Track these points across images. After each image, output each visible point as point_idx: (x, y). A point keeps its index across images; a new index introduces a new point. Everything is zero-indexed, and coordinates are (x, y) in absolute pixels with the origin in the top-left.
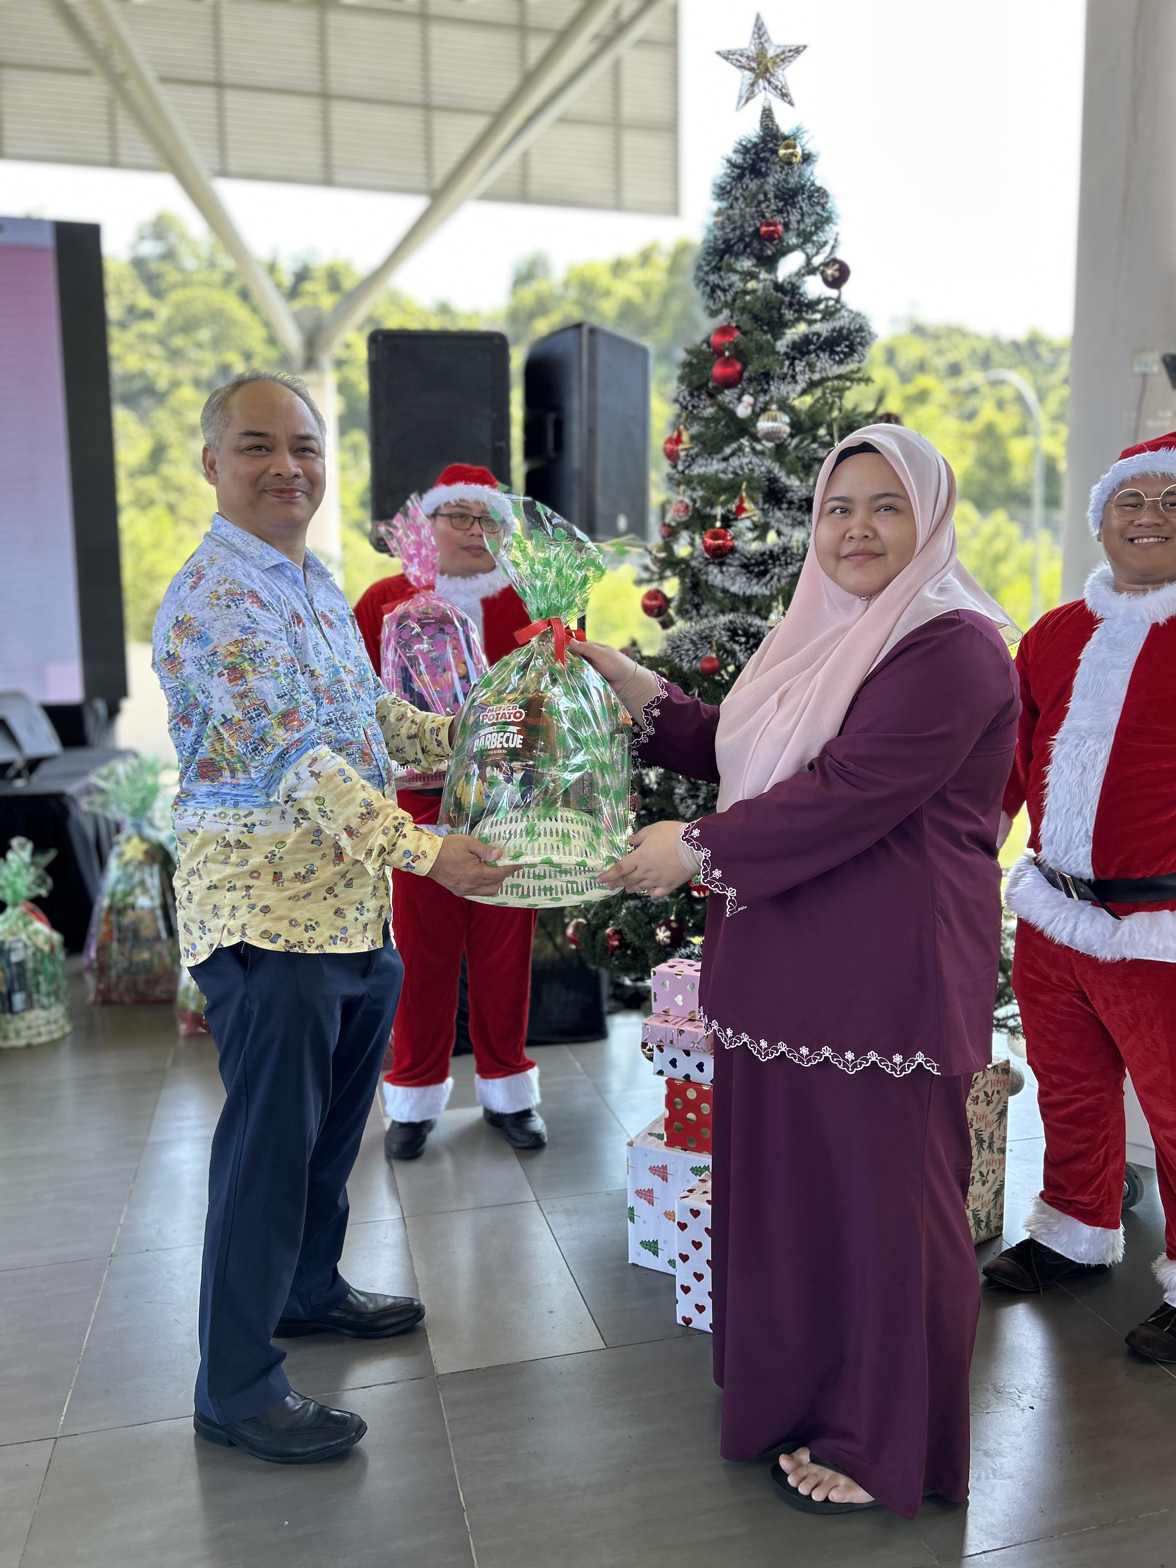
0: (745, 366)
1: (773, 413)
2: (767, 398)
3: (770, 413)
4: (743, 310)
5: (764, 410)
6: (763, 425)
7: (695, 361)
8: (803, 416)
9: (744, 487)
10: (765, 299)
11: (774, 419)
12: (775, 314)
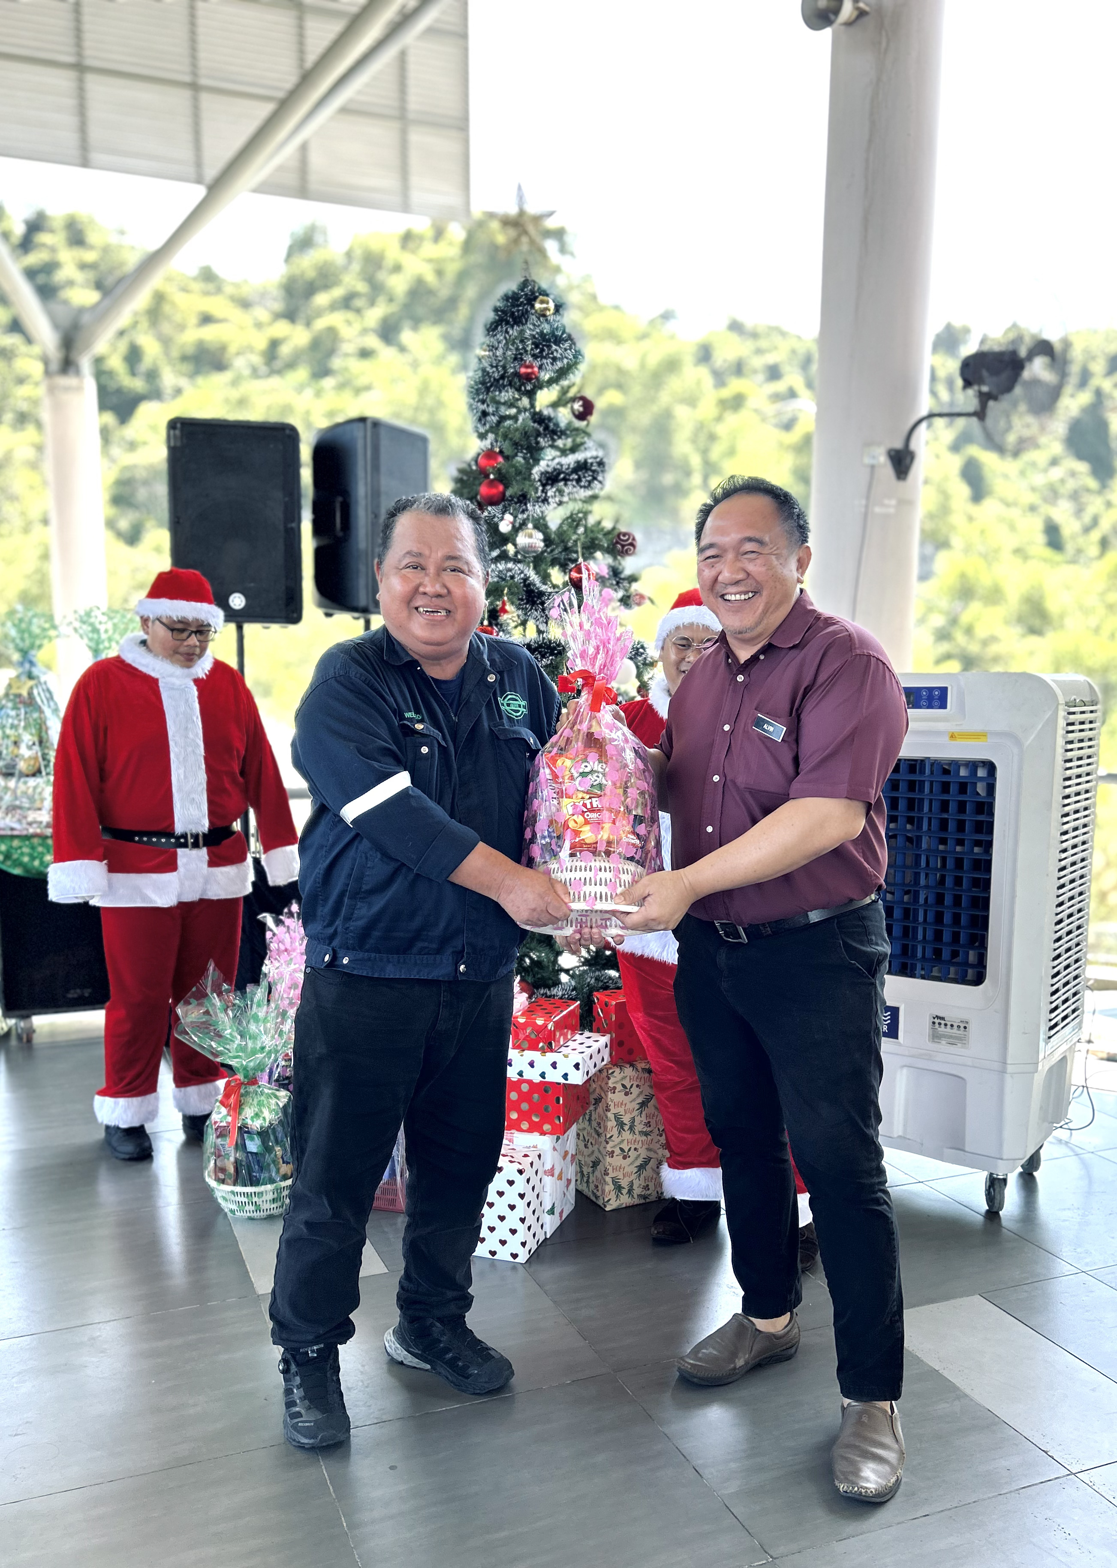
0: (506, 487)
1: (530, 531)
2: (525, 516)
3: (527, 531)
4: (505, 437)
5: (523, 524)
6: (522, 540)
7: (465, 478)
8: (553, 536)
9: (505, 592)
10: (524, 429)
11: (531, 536)
12: (533, 442)
